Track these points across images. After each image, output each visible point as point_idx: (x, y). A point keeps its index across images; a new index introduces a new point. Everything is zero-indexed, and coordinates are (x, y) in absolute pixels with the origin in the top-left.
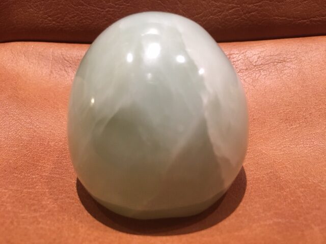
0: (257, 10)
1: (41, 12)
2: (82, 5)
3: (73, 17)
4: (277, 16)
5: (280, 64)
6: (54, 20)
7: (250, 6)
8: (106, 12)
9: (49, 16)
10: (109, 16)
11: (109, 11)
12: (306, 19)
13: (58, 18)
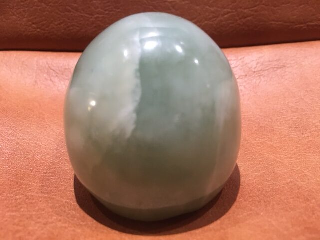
0: (253, 15)
1: (25, 20)
2: (69, 11)
6: (38, 28)
7: (246, 11)
9: (34, 24)
11: (98, 17)
12: (302, 24)
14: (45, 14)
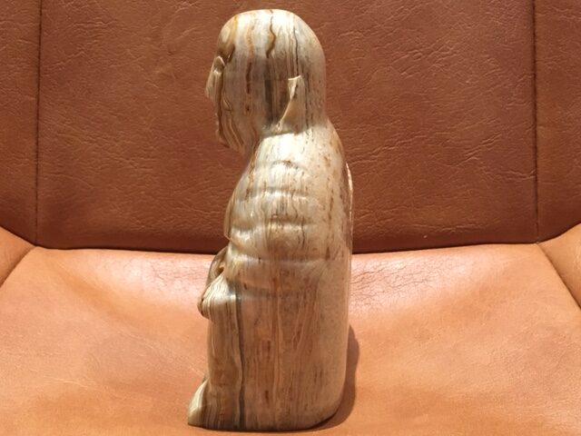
0: (392, 217)
1: (128, 214)
2: (181, 206)
3: (169, 221)
4: (417, 223)
5: (421, 284)
6: (143, 224)
7: (385, 212)
8: (211, 215)
9: (138, 219)
10: (214, 220)
11: (215, 214)
12: (450, 227)
13: (148, 221)
14: (152, 208)
